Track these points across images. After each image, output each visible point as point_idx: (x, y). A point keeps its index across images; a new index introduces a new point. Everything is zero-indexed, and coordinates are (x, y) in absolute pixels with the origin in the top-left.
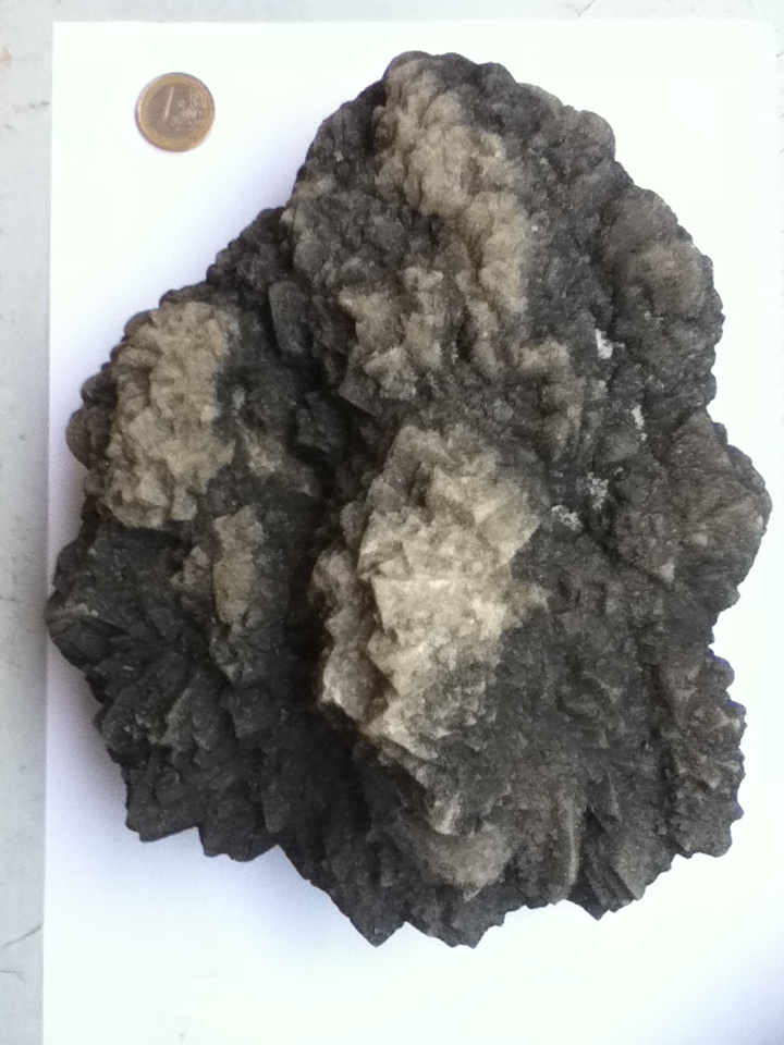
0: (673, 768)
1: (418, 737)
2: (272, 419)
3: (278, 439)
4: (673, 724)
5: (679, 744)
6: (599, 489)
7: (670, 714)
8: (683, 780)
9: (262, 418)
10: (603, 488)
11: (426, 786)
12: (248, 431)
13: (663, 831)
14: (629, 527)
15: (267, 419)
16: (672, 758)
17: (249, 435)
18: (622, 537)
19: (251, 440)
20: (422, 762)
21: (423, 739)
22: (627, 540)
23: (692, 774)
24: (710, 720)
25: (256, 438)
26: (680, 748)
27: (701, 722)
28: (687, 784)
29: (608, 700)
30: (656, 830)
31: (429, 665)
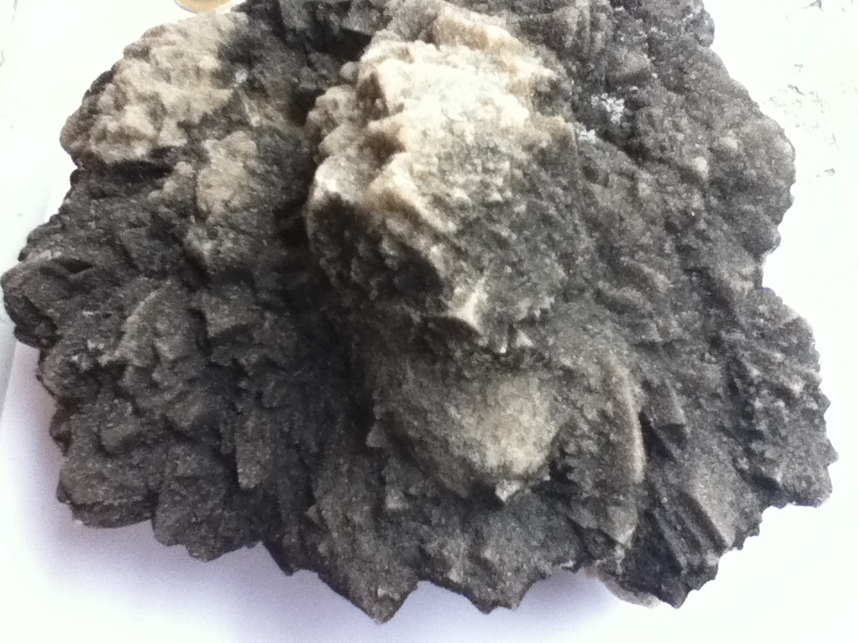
0: (743, 375)
1: (432, 198)
2: (275, 84)
3: (279, 109)
4: (735, 324)
5: (746, 350)
6: (615, 108)
7: (729, 312)
8: (758, 387)
9: (264, 82)
10: (619, 105)
11: (442, 275)
12: (248, 100)
13: (744, 464)
14: (652, 124)
15: (269, 85)
16: (739, 364)
17: (249, 104)
18: (646, 133)
19: (252, 109)
20: (437, 237)
21: (438, 202)
22: (652, 133)
23: (767, 377)
24: (777, 316)
25: (255, 107)
26: (747, 354)
27: (766, 319)
28: (765, 392)
29: (654, 288)
30: (735, 461)
31: (442, 134)
